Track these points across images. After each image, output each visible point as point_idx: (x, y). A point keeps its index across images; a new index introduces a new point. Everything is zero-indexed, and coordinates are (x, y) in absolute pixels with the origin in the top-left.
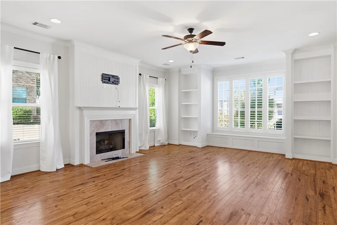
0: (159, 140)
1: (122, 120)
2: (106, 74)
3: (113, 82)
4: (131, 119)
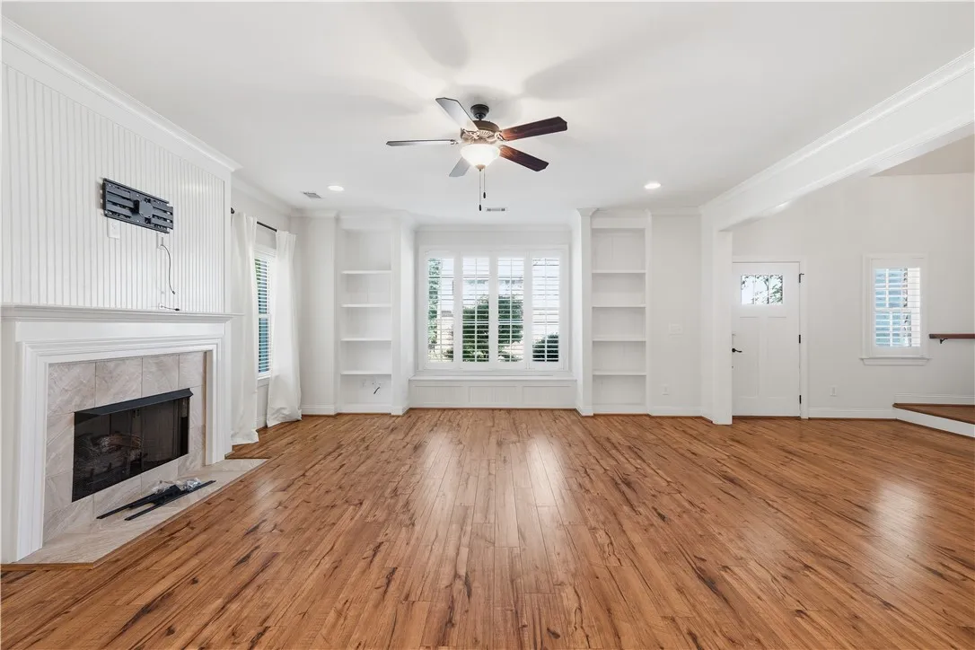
0: (279, 407)
1: (179, 354)
2: (119, 186)
3: (148, 220)
4: (211, 351)
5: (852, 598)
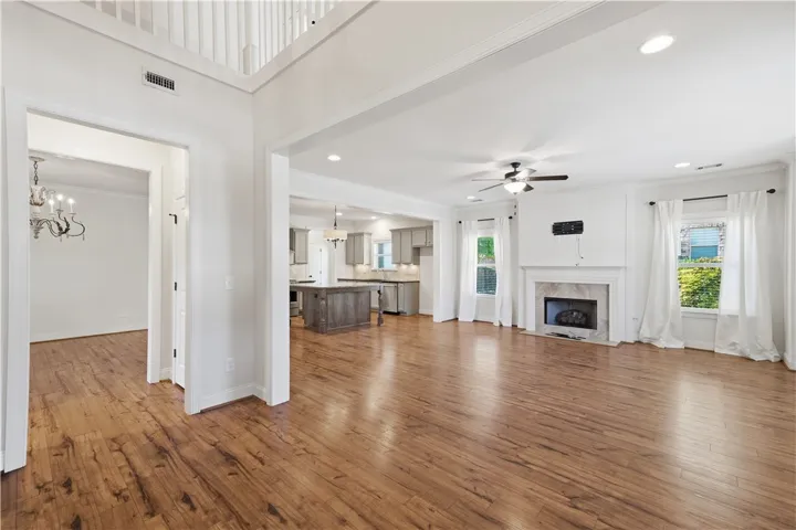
2: (559, 223)
4: (609, 285)
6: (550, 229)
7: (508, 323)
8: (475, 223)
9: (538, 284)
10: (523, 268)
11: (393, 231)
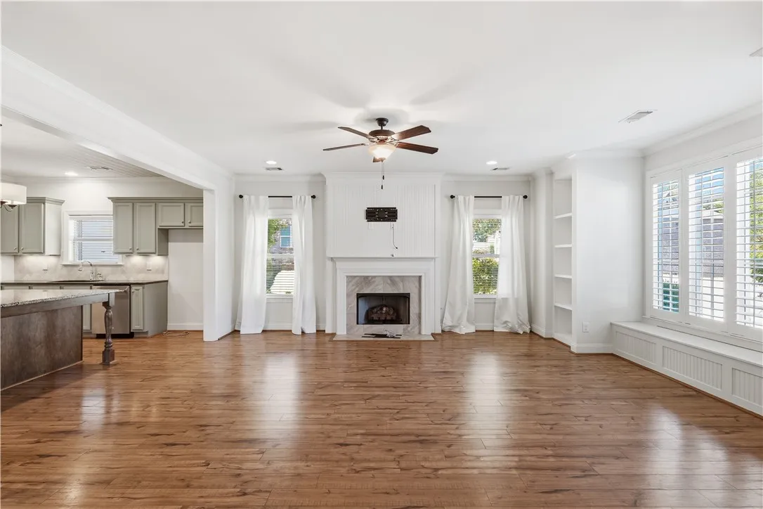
4: (421, 276)
5: (171, 467)
6: (363, 215)
7: (311, 329)
8: (263, 199)
9: (350, 278)
10: (332, 259)
11: (116, 200)
